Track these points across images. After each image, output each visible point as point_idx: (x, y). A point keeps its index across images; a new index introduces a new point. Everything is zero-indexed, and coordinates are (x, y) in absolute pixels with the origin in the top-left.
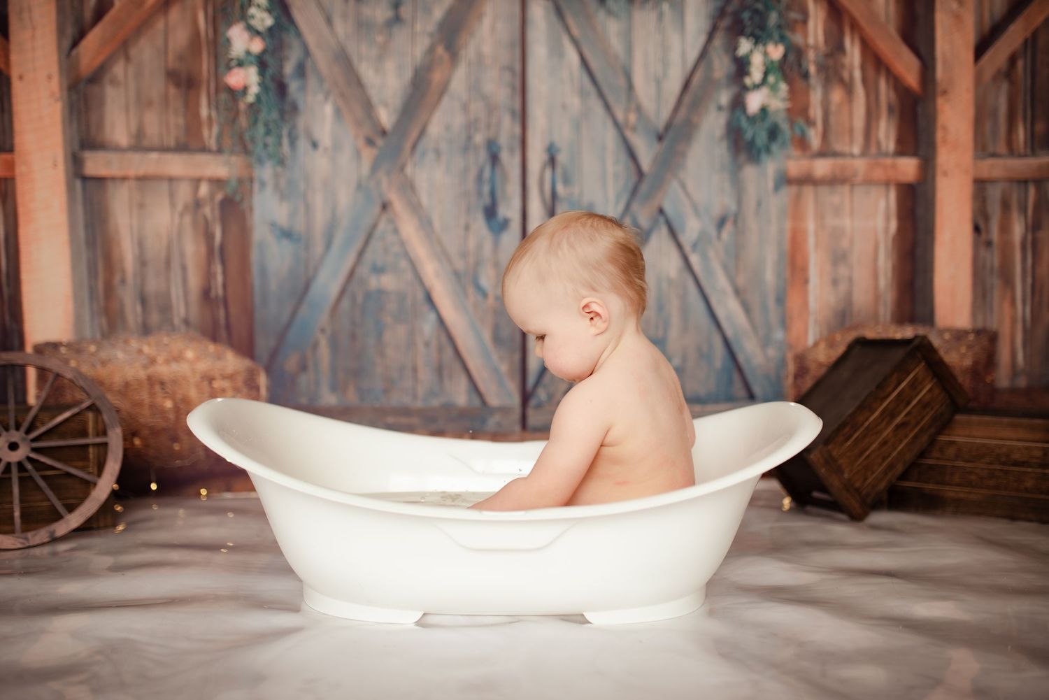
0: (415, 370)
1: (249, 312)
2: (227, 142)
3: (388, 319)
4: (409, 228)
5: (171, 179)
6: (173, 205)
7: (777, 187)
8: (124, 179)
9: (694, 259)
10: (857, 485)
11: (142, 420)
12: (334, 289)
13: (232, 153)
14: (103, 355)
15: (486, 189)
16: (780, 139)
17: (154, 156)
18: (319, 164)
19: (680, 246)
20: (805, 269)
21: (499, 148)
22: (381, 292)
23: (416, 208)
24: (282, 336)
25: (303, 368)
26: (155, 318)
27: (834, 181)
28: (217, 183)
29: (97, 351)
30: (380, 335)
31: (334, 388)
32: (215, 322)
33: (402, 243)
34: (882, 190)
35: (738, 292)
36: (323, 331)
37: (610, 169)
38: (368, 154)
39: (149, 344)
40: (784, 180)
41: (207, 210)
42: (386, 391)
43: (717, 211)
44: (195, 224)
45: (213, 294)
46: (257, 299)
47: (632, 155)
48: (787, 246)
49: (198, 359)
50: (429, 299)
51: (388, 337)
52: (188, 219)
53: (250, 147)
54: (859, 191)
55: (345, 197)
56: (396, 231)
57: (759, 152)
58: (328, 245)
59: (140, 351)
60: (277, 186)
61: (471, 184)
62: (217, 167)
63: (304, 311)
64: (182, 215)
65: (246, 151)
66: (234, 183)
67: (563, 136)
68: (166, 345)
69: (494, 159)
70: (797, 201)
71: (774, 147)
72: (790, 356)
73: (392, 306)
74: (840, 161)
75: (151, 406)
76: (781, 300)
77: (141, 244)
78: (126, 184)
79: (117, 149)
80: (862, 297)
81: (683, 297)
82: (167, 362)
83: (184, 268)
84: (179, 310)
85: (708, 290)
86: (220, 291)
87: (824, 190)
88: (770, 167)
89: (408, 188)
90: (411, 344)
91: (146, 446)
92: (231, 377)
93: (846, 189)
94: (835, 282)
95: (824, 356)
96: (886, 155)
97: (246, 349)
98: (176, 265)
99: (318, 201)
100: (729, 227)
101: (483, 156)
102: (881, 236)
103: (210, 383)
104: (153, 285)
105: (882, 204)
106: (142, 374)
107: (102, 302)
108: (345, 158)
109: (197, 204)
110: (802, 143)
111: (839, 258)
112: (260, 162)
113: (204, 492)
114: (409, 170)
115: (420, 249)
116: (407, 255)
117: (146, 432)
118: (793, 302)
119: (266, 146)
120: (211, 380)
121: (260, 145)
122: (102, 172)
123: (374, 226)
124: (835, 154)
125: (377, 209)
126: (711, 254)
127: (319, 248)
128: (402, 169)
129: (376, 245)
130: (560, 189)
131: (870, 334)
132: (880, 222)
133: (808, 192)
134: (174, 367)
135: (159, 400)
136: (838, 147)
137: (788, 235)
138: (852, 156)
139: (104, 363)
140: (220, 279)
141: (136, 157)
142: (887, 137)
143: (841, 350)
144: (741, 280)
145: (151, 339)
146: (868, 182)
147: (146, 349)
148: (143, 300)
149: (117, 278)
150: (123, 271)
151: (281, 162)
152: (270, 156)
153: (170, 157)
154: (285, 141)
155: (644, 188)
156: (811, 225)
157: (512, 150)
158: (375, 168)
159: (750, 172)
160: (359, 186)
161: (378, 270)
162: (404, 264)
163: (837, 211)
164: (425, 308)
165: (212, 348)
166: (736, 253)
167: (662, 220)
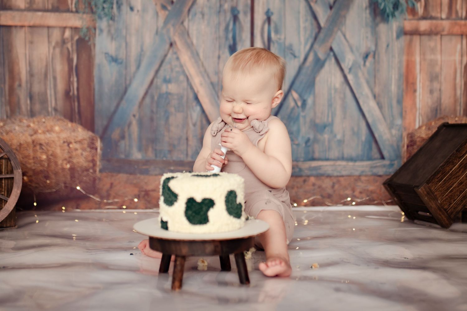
0: (187, 139)
1: (91, 104)
2: (82, 6)
3: (172, 110)
4: (185, 57)
5: (49, 27)
6: (49, 42)
7: (398, 37)
8: (22, 27)
9: (350, 77)
10: (446, 207)
11: (29, 166)
12: (141, 93)
13: (84, 13)
14: (7, 128)
15: (230, 35)
16: (400, 9)
17: (40, 14)
18: (134, 19)
19: (342, 70)
20: (414, 84)
21: (239, 12)
22: (168, 94)
23: (189, 46)
24: (110, 119)
25: (123, 137)
26: (37, 107)
27: (430, 33)
28: (75, 29)
29: (4, 125)
30: (167, 119)
31: (140, 150)
32: (72, 110)
33: (181, 66)
34: (459, 38)
35: (375, 97)
36: (134, 116)
37: (302, 25)
38: (163, 14)
39: (34, 123)
40: (403, 32)
41: (69, 45)
42: (170, 152)
43: (363, 50)
44: (62, 53)
45: (71, 94)
46: (97, 97)
47: (315, 17)
48: (404, 70)
49: (61, 131)
50: (196, 98)
51: (172, 119)
52: (58, 50)
53: (94, 9)
54: (445, 39)
55: (149, 39)
56: (178, 58)
57: (388, 16)
58: (138, 67)
59: (28, 126)
60: (109, 31)
61: (222, 33)
62: (75, 21)
63: (124, 104)
64: (54, 48)
65: (92, 12)
66: (85, 30)
67: (275, 5)
68: (44, 122)
69: (235, 18)
70: (410, 44)
71: (397, 13)
72: (405, 134)
73: (174, 102)
74: (434, 22)
75: (34, 158)
76: (400, 102)
77: (30, 64)
78: (24, 29)
79: (19, 10)
80: (447, 101)
81: (343, 99)
82: (44, 133)
83: (55, 78)
84: (52, 103)
85: (357, 96)
86: (76, 92)
87: (424, 38)
88: (395, 24)
89: (186, 34)
90: (185, 124)
91: (31, 181)
92: (80, 142)
93: (438, 37)
94: (431, 92)
95: (424, 134)
96: (461, 19)
97: (90, 125)
98: (50, 77)
99: (133, 41)
100: (370, 59)
101: (229, 16)
102: (458, 66)
103: (68, 145)
104: (37, 88)
105: (459, 47)
106: (29, 140)
107: (7, 98)
108: (149, 16)
109: (64, 42)
110: (413, 11)
111: (434, 78)
112: (100, 18)
113: (64, 208)
114: (186, 24)
115: (191, 70)
116: (184, 72)
117: (30, 173)
118: (407, 103)
119: (104, 8)
120: (69, 144)
121: (101, 8)
122: (10, 23)
123: (166, 56)
124: (432, 18)
125: (167, 46)
126: (360, 74)
127: (133, 68)
128: (182, 23)
129: (166, 66)
130: (273, 35)
131: (451, 122)
132: (457, 57)
133: (416, 39)
134: (48, 135)
135: (39, 154)
136: (433, 14)
137: (404, 64)
138: (442, 19)
139: (7, 133)
140: (75, 85)
141: (29, 14)
142: (462, 9)
143: (434, 130)
144: (377, 90)
145: (35, 119)
146: (451, 34)
147: (32, 125)
148: (31, 97)
149: (17, 83)
150: (20, 80)
151: (112, 19)
152: (106, 15)
153: (48, 14)
154: (115, 6)
155: (321, 35)
156: (418, 59)
157: (245, 13)
158: (166, 23)
159: (382, 28)
160: (157, 33)
161: (167, 81)
162: (182, 78)
163: (433, 50)
164: (194, 103)
165: (70, 125)
166: (374, 74)
167: (332, 54)
